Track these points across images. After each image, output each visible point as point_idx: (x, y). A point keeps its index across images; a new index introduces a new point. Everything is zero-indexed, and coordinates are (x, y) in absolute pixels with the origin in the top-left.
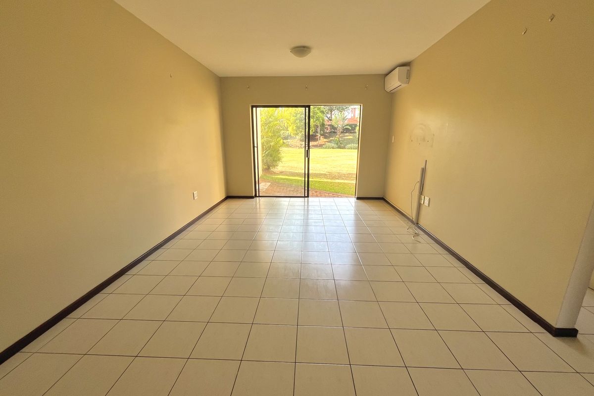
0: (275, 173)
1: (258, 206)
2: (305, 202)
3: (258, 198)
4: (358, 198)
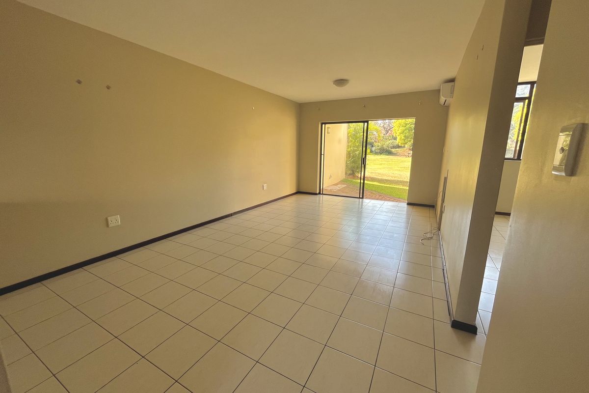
1: (321, 201)
2: (359, 202)
3: (321, 195)
4: (409, 204)
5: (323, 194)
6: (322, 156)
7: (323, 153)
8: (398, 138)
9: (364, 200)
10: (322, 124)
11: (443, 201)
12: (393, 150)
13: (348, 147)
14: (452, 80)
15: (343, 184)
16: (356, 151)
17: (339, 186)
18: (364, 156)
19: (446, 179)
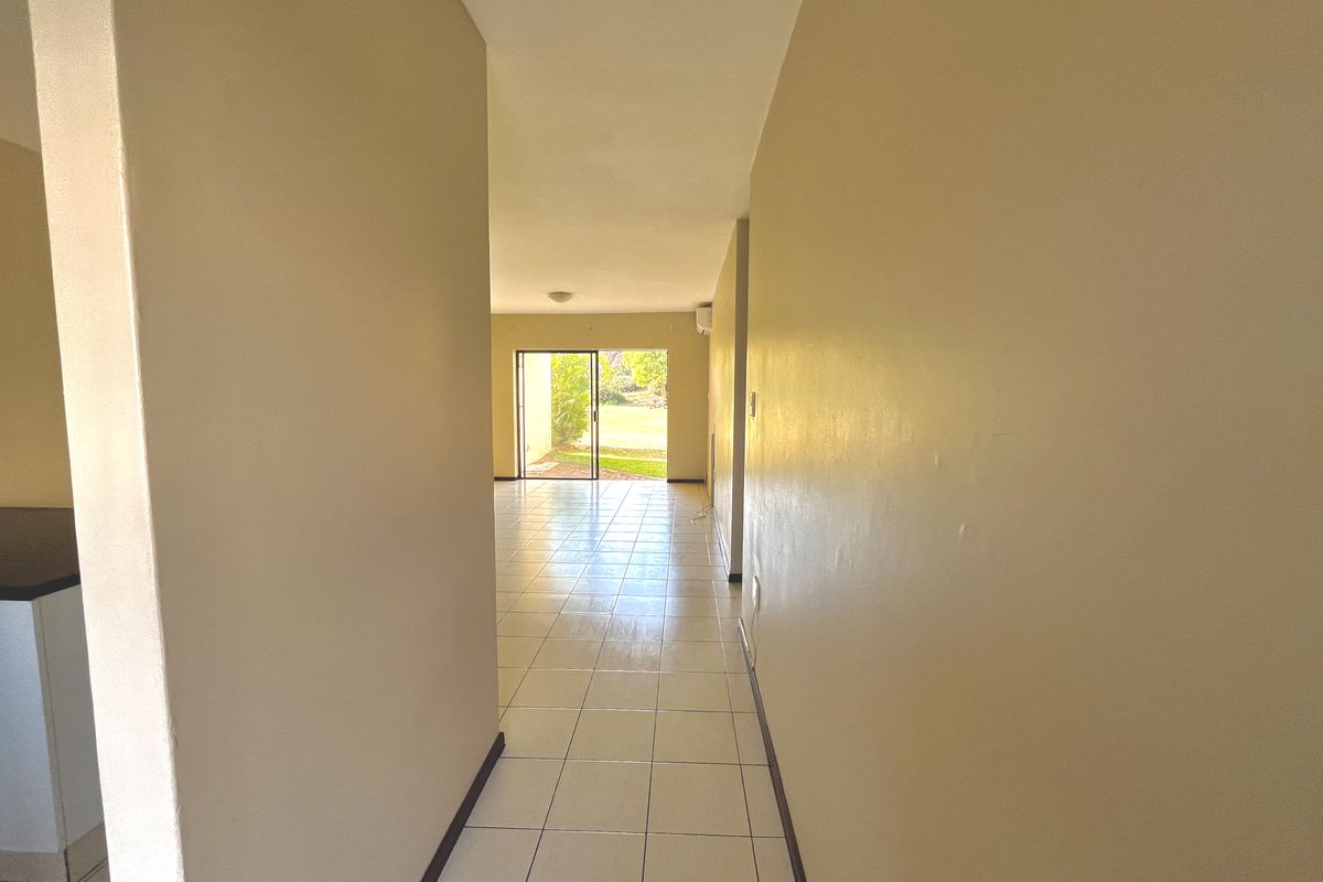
0: (575, 449)
1: (522, 490)
2: (592, 486)
3: (523, 481)
4: (669, 481)
5: (525, 478)
6: (521, 409)
7: (521, 404)
8: (634, 372)
9: (601, 482)
10: (518, 352)
11: (713, 467)
12: (626, 395)
13: (555, 391)
14: (708, 305)
15: (552, 460)
16: (568, 398)
17: (545, 464)
18: (594, 409)
19: (713, 435)
